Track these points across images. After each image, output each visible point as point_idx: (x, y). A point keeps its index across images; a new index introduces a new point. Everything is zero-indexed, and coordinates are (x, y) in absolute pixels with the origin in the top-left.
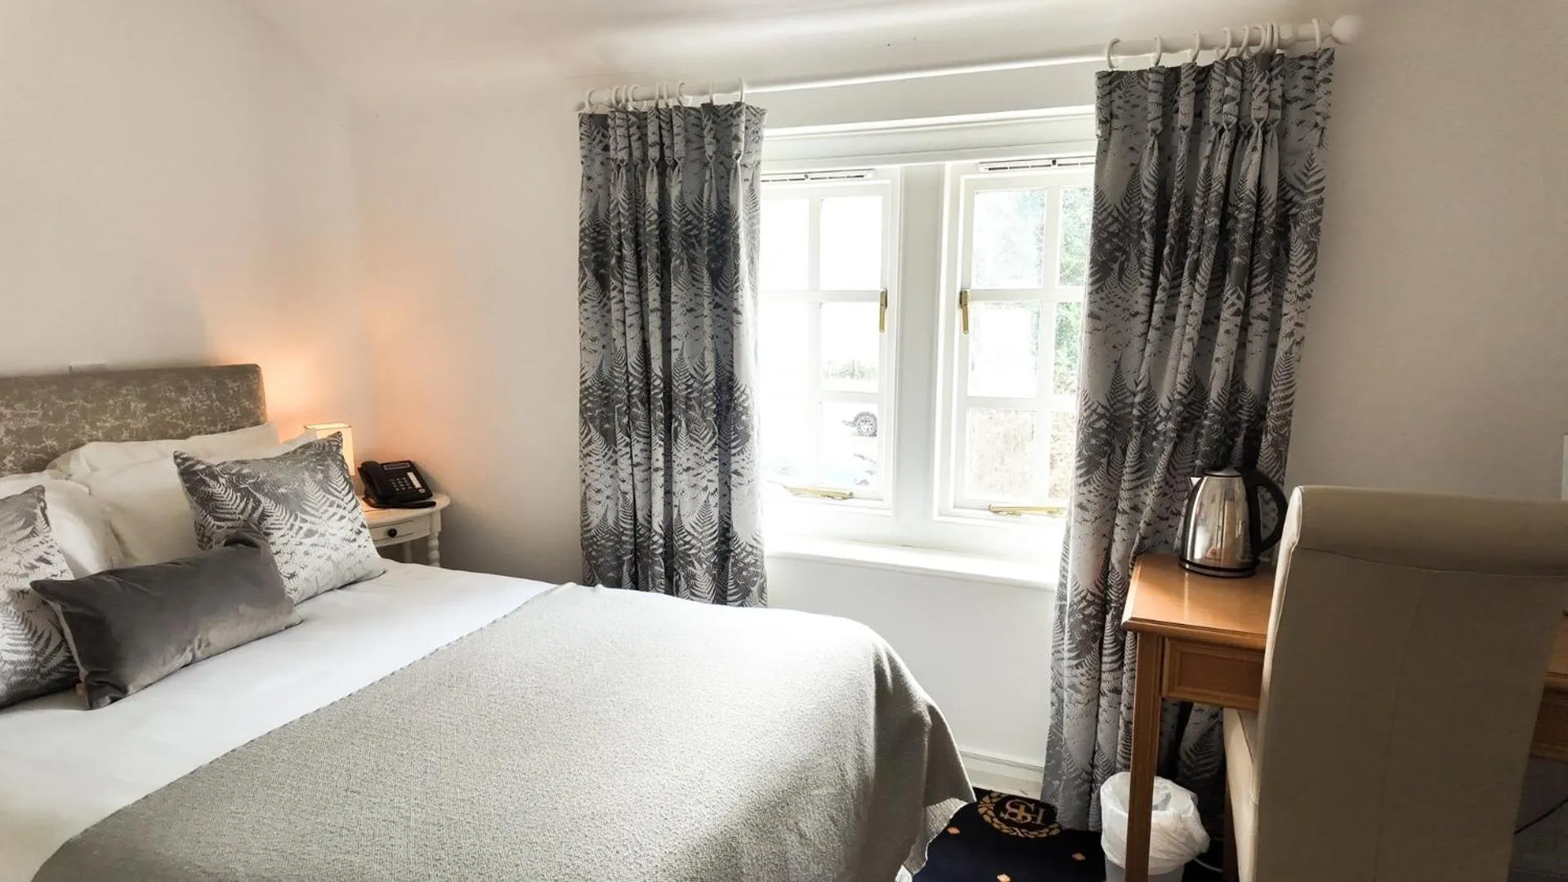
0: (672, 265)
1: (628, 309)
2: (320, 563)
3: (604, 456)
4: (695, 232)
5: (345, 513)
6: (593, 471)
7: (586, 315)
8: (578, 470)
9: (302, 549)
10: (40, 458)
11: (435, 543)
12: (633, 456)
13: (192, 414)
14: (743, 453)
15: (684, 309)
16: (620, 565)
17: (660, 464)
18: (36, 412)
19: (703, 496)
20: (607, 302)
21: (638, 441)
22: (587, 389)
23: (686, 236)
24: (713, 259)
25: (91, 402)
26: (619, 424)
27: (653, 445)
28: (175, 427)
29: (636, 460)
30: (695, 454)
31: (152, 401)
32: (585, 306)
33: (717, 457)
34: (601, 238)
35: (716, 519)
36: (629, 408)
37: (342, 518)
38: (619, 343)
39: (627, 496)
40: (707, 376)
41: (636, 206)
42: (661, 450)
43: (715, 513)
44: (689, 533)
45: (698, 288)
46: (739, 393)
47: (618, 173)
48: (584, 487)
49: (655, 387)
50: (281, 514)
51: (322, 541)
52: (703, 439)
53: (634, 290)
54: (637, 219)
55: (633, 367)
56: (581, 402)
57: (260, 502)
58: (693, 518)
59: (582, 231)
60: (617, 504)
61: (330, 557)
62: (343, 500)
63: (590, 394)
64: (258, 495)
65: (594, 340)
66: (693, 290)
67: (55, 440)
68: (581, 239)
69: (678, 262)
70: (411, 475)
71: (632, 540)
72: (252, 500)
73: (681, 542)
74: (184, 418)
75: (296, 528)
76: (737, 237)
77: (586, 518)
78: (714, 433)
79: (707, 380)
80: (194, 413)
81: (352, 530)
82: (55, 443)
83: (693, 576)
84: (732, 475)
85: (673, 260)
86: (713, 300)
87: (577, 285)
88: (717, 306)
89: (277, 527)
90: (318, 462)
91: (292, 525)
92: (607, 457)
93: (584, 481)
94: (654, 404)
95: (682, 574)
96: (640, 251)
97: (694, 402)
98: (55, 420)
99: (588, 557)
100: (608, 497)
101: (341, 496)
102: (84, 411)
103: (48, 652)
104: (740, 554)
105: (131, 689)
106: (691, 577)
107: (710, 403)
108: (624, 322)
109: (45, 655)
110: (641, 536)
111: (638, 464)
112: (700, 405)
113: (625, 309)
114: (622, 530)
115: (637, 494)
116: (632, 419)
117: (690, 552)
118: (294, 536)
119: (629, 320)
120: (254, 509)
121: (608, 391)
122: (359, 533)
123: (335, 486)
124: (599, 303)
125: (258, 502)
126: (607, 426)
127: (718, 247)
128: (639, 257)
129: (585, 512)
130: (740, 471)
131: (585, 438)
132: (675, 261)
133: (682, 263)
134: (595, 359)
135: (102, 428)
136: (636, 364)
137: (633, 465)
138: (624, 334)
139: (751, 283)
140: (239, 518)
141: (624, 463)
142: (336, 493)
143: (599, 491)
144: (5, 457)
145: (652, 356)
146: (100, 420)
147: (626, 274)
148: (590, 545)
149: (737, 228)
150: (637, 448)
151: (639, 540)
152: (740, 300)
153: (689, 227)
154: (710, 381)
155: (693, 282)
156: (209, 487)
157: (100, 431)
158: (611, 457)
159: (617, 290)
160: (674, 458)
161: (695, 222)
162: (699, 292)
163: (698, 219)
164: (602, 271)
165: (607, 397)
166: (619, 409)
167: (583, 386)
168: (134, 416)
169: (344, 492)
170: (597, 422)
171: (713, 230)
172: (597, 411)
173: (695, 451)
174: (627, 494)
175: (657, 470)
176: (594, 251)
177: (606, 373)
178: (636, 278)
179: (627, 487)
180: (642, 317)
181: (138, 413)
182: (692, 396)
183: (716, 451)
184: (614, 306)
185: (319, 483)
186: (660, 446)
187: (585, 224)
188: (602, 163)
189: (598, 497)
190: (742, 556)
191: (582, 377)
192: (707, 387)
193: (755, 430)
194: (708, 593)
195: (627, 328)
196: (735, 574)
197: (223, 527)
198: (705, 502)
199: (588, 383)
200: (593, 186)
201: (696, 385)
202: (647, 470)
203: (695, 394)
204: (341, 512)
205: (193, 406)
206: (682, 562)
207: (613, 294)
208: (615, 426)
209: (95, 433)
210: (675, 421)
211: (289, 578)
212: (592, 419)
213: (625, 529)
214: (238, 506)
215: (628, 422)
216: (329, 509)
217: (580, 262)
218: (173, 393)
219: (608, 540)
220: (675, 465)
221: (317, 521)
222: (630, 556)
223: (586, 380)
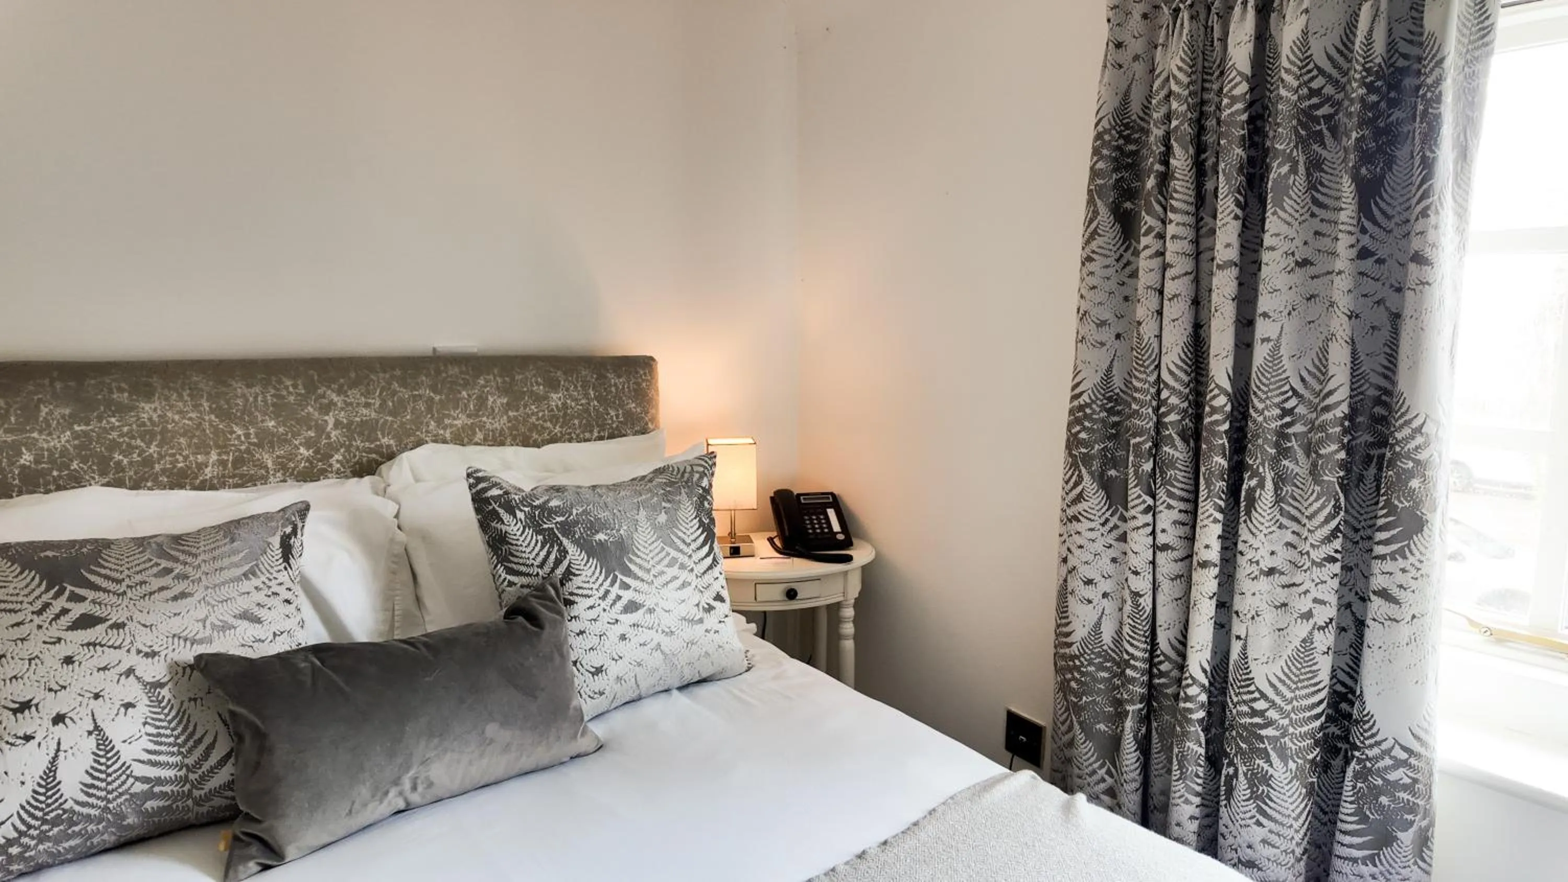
0: (1272, 176)
1: (1171, 266)
2: (641, 654)
3: (1103, 525)
4: (1325, 110)
5: (691, 578)
6: (1081, 547)
7: (1091, 281)
8: (1057, 540)
9: (618, 629)
10: (374, 459)
11: (849, 612)
12: (1158, 530)
13: (562, 417)
14: (1405, 557)
15: (1291, 260)
16: (1121, 716)
17: (1213, 554)
18: (373, 401)
19: (1302, 629)
20: (1132, 259)
21: (1169, 507)
22: (1081, 408)
23: (1306, 117)
24: (1365, 157)
25: (440, 393)
26: (1136, 472)
27: (1200, 517)
28: (541, 430)
29: (1162, 539)
30: (1289, 545)
31: (515, 397)
32: (1091, 267)
33: (1338, 556)
34: (1132, 147)
35: (1324, 676)
36: (1156, 445)
37: (684, 585)
38: (1148, 330)
39: (1141, 600)
40: (1330, 393)
41: (1204, 81)
42: (1218, 529)
43: (1324, 666)
44: (1263, 696)
45: (1322, 220)
46: (1406, 431)
47: (1175, 24)
48: (1064, 570)
49: (1214, 410)
50: (593, 573)
51: (649, 619)
52: (1309, 518)
53: (1188, 233)
54: (1203, 103)
55: (1171, 373)
56: (1069, 430)
57: (567, 552)
58: (1276, 669)
59: (1099, 136)
60: (1121, 609)
61: (659, 645)
62: (690, 556)
63: (1086, 417)
64: (565, 541)
65: (1102, 324)
66: (1316, 224)
67: (393, 438)
68: (1096, 152)
69: (1285, 169)
70: (831, 513)
71: (1145, 678)
72: (556, 548)
73: (1245, 709)
74: (554, 419)
75: (612, 596)
76: (1438, 99)
77: (1064, 621)
78: (1337, 507)
79: (1330, 401)
80: (565, 414)
81: (697, 605)
82: (392, 442)
83: (1266, 779)
84: (1373, 597)
85: (1275, 165)
86: (1358, 241)
87: (1082, 232)
88: (1364, 254)
89: (585, 592)
90: (666, 497)
91: (607, 592)
92: (1107, 527)
93: (1065, 560)
94: (1209, 442)
95: (1242, 769)
96: (1205, 160)
97: (1293, 443)
98: (393, 413)
99: (1063, 688)
100: (1105, 595)
101: (689, 551)
102: (430, 402)
103: (206, 766)
104: (1377, 759)
105: (291, 851)
106: (1259, 780)
107: (1334, 447)
108: (1161, 292)
109: (200, 772)
110: (1162, 674)
111: (1165, 547)
112: (1309, 449)
113: (1165, 267)
114: (1126, 657)
115: (1161, 599)
116: (1160, 465)
117: (1263, 732)
118: (608, 608)
119: (1171, 288)
120: (558, 562)
121: (1119, 413)
122: (710, 609)
123: (680, 534)
124: (1118, 260)
125: (564, 552)
126: (1113, 473)
127: (1378, 133)
128: (1201, 171)
129: (1062, 610)
130: (1395, 591)
131: (1071, 490)
132: (1279, 166)
133: (1294, 170)
134: (1100, 359)
135: (451, 426)
136: (1176, 365)
137: (1157, 548)
138: (1160, 313)
139: (1455, 201)
140: (538, 574)
141: (1140, 542)
142: (682, 546)
143: (1089, 582)
144: (332, 456)
145: (1213, 352)
146: (449, 416)
147: (1173, 202)
148: (1071, 670)
149: (1438, 81)
150: (1167, 519)
151: (1157, 681)
152: (1431, 236)
153: (1315, 100)
154: (1338, 404)
155: (1315, 209)
156: (503, 523)
157: (448, 431)
158: (1116, 527)
159: (1153, 234)
160: (1241, 546)
161: (1329, 90)
162: (1324, 228)
163: (1336, 83)
164: (1128, 205)
165: (1116, 425)
166: (1138, 445)
167: (1076, 403)
168: (492, 414)
169: (694, 546)
170: (1096, 465)
171: (1374, 98)
172: (1097, 446)
173: (1290, 537)
174: (1141, 596)
175: (1204, 565)
176: (1116, 170)
177: (1118, 382)
178: (1192, 209)
179: (1142, 584)
180: (1197, 281)
181: (497, 410)
182: (1290, 431)
183: (1337, 544)
184: (1146, 264)
185: (656, 527)
186: (1216, 521)
187: (1105, 124)
188: (1145, 16)
189: (1088, 592)
190: (1381, 764)
191: (1073, 388)
192: (1328, 416)
193: (1439, 510)
194: (1296, 819)
195: (1166, 302)
196: (1359, 797)
197: (515, 584)
198: (1304, 641)
199: (1085, 398)
200: (1125, 57)
201: (1301, 410)
202: (1182, 560)
203: (1298, 428)
204: (684, 575)
205: (564, 404)
206: (1244, 746)
207: (1144, 241)
208: (1127, 474)
209: (442, 432)
210: (1250, 478)
211: (593, 674)
212: (1087, 460)
213: (1133, 657)
214: (537, 555)
215: (1154, 469)
216: (666, 569)
217: (1090, 192)
218: (541, 387)
219: (1101, 667)
220: (1242, 561)
221: (645, 586)
222: (1141, 706)
223: (1081, 394)
